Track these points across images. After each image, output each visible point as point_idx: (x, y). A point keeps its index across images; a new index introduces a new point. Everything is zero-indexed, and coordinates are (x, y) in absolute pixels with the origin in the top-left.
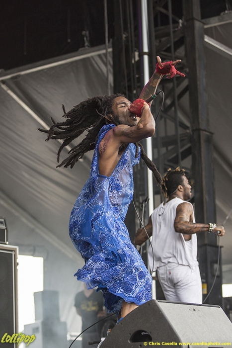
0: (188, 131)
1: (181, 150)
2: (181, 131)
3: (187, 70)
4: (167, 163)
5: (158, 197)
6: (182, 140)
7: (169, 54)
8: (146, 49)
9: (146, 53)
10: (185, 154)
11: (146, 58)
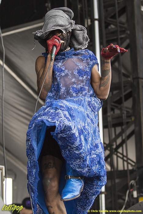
0: (129, 79)
1: (124, 94)
2: (123, 79)
3: (128, 32)
4: (113, 104)
5: (106, 130)
6: (124, 87)
7: (114, 20)
8: (96, 16)
9: (96, 20)
10: (127, 97)
11: (97, 23)
